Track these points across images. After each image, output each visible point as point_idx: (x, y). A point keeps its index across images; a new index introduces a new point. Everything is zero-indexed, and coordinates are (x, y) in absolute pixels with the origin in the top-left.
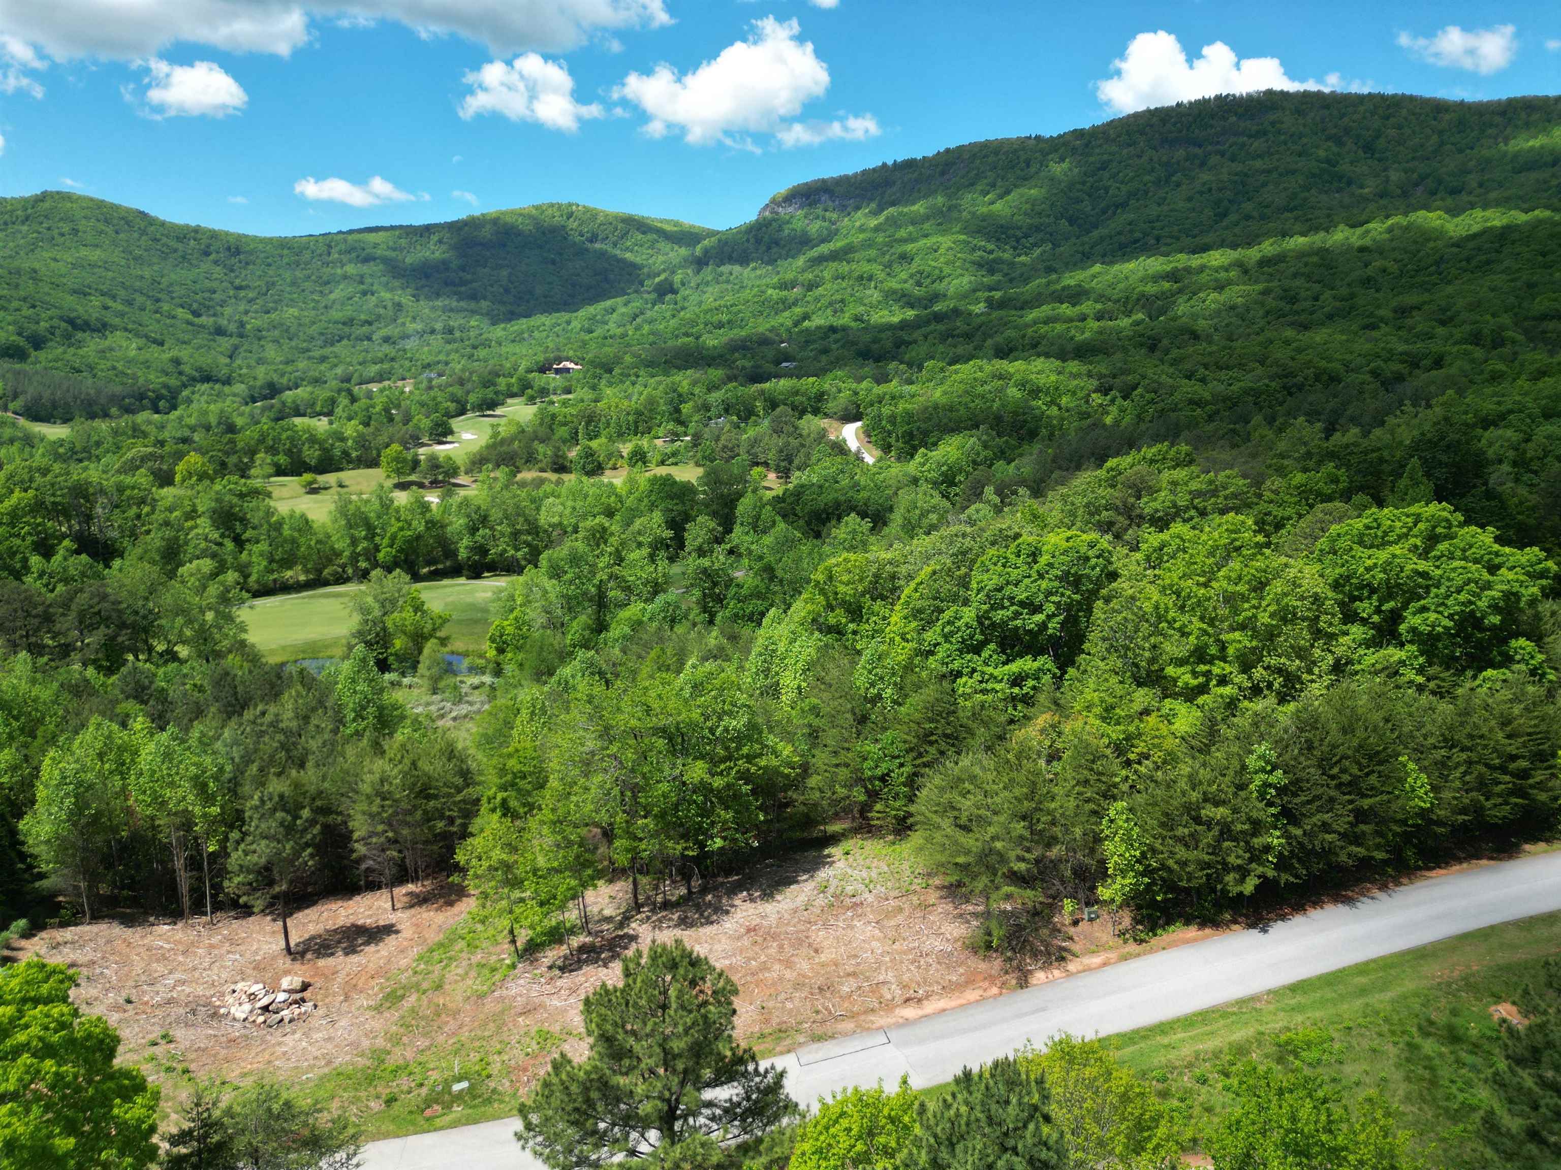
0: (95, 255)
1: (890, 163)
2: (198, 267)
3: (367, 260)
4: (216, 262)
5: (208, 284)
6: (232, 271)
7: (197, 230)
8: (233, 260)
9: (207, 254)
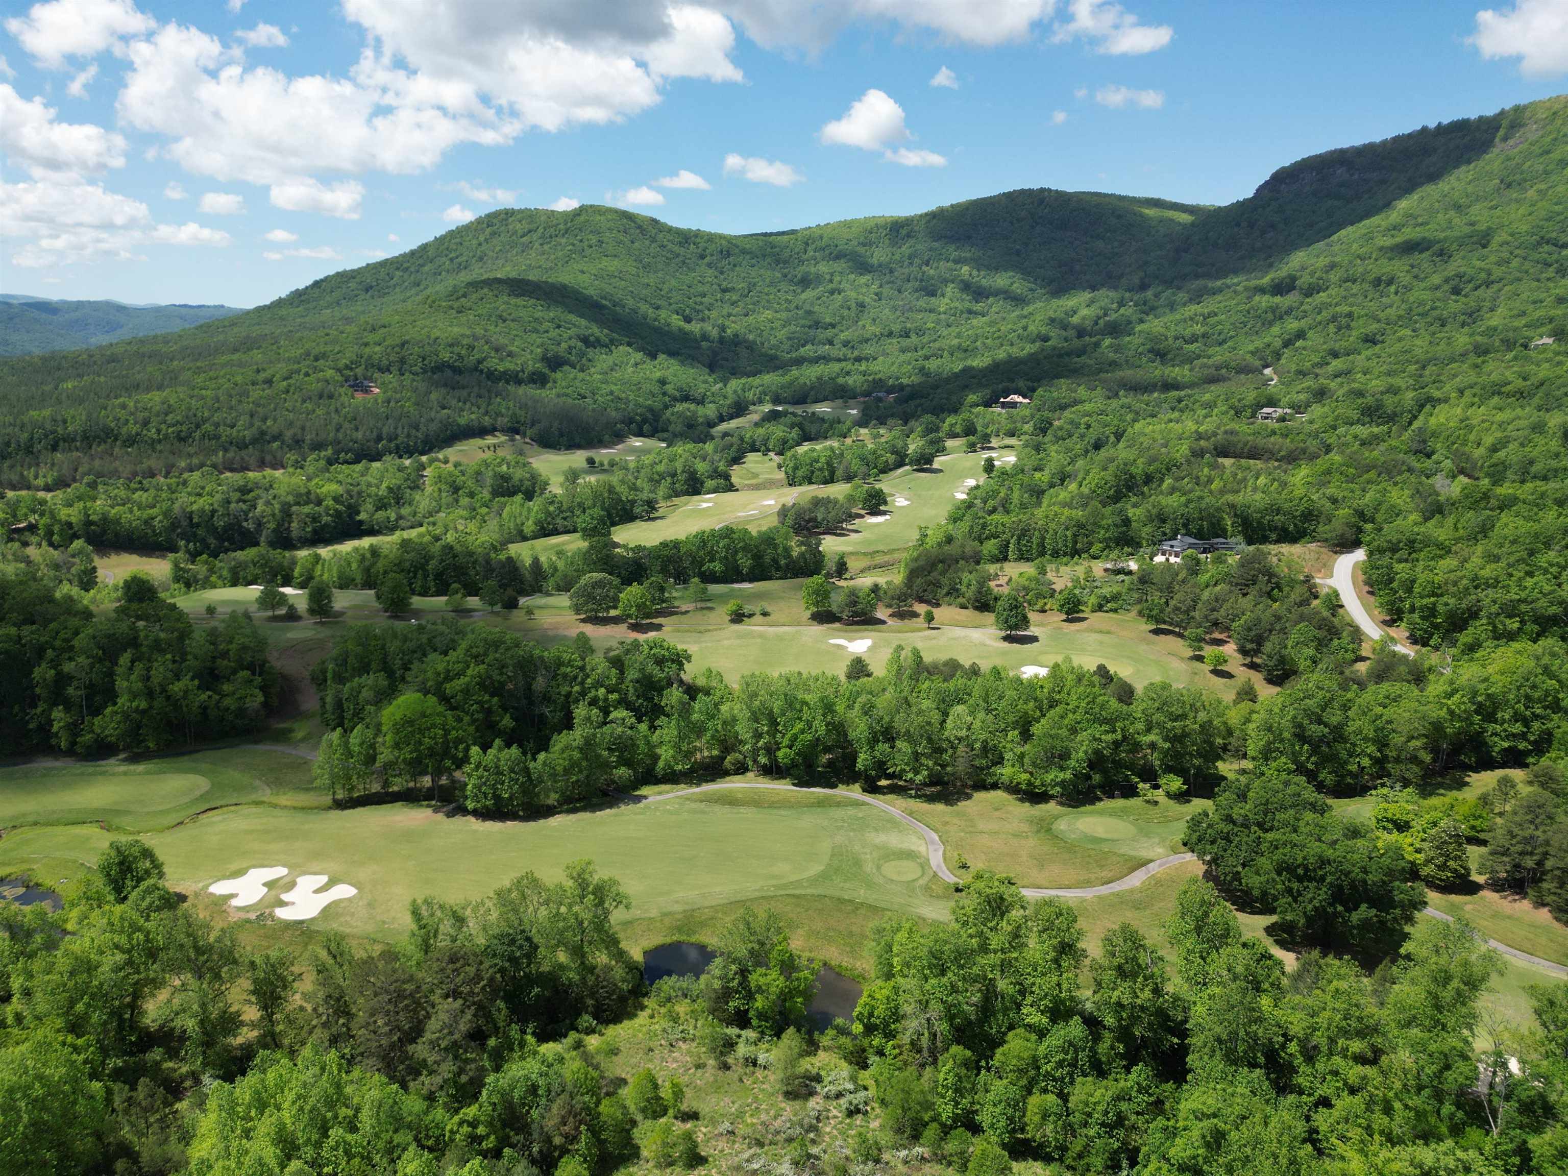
0: (613, 265)
1: (1432, 125)
2: (694, 270)
3: (838, 257)
4: (709, 265)
5: (701, 289)
6: (722, 273)
7: (698, 234)
8: (724, 262)
9: (702, 257)
